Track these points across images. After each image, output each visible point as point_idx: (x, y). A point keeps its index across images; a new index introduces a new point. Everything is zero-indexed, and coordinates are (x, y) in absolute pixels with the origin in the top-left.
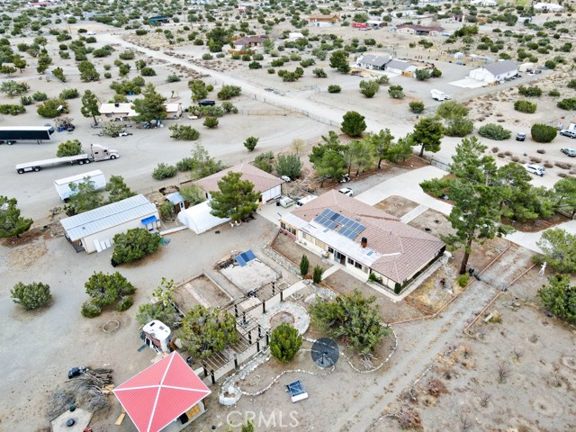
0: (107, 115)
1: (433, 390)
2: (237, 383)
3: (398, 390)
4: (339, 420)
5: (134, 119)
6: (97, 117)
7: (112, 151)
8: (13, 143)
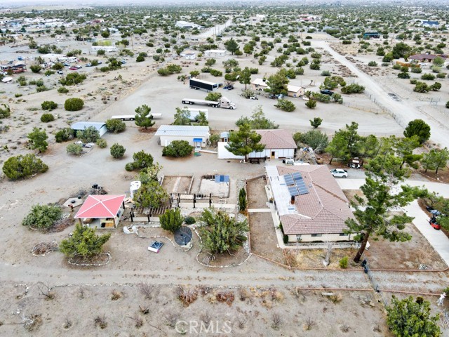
0: (256, 86)
1: (222, 297)
2: (139, 227)
3: (204, 283)
4: (156, 271)
5: (267, 91)
6: (247, 85)
7: (232, 104)
8: (197, 89)
